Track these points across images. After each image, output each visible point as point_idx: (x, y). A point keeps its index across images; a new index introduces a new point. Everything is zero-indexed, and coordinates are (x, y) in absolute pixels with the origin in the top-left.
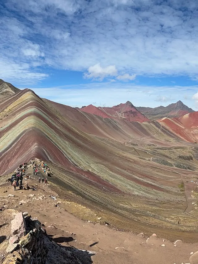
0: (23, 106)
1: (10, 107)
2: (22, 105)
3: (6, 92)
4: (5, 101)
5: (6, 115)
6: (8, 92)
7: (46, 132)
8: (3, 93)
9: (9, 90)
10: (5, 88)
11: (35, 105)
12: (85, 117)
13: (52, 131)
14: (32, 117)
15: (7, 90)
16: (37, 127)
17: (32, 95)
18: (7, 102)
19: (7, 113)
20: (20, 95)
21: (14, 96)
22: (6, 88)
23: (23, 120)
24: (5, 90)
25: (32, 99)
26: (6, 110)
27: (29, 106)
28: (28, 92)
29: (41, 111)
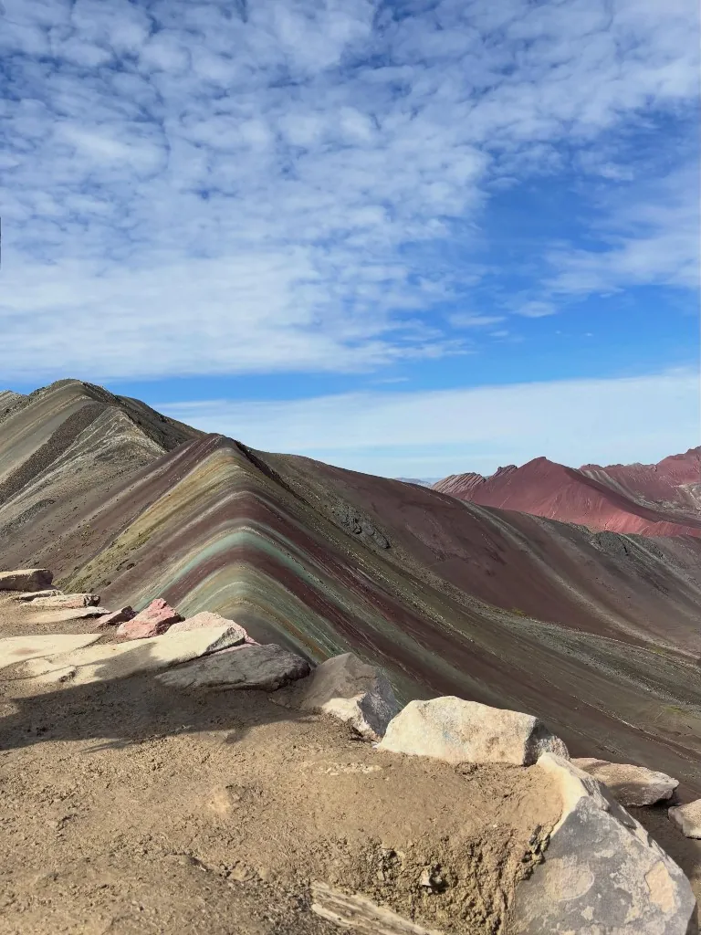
0: (199, 519)
1: (142, 525)
2: (196, 515)
3: (122, 449)
4: (122, 494)
5: (125, 565)
6: (132, 445)
7: (295, 634)
8: (109, 451)
9: (136, 436)
10: (117, 432)
11: (248, 514)
12: (497, 531)
13: (321, 626)
14: (237, 568)
15: (127, 437)
16: (258, 616)
17: (236, 461)
18: (126, 500)
19: (132, 553)
20: (186, 463)
21: (159, 470)
22: (121, 430)
23: (197, 583)
24: (117, 440)
25: (234, 485)
26: (125, 539)
27: (223, 520)
28: (220, 451)
29: (273, 537)
